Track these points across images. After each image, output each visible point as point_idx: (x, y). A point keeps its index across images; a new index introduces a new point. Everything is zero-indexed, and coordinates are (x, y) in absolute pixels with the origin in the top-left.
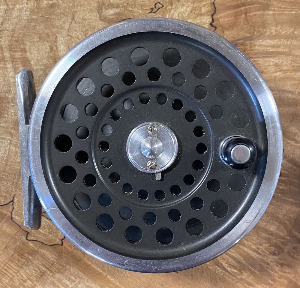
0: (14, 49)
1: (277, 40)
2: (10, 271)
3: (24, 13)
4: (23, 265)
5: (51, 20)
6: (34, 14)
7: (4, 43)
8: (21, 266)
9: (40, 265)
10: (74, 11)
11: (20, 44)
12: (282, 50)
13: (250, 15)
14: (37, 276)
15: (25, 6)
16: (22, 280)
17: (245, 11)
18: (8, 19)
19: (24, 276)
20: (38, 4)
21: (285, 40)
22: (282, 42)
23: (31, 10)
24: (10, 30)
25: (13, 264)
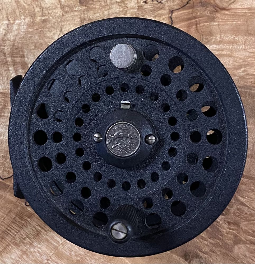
0: (15, 55)
1: (221, 45)
2: (13, 231)
3: (23, 27)
4: (22, 226)
5: (44, 33)
6: (30, 28)
7: (7, 50)
8: (21, 226)
9: (36, 225)
10: (62, 25)
11: (19, 51)
12: (226, 53)
13: (200, 26)
14: (34, 234)
15: (23, 22)
16: (22, 238)
17: (196, 22)
18: (9, 31)
19: (24, 235)
20: (34, 20)
21: (227, 45)
22: (225, 46)
23: (27, 24)
24: (12, 40)
25: (15, 225)
